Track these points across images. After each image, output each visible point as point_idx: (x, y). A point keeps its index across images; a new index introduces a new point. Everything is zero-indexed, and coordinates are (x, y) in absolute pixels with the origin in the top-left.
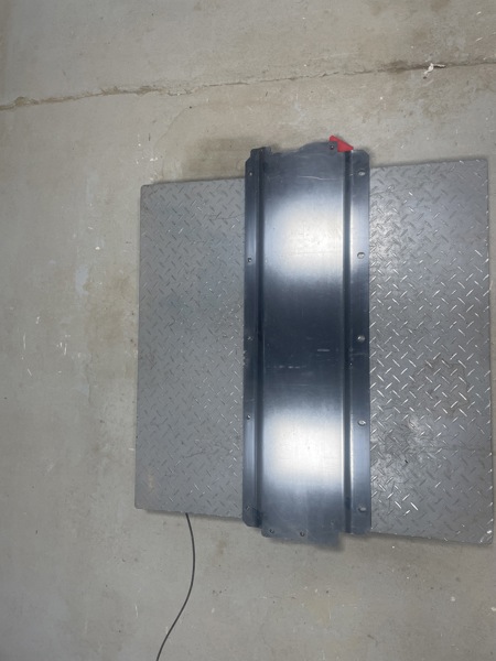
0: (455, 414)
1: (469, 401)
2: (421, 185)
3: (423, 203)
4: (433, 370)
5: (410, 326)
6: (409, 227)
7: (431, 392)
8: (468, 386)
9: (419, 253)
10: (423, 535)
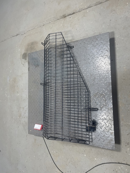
0: (102, 109)
1: (106, 106)
2: (91, 43)
3: (92, 48)
4: (96, 96)
5: (89, 83)
6: (88, 55)
7: (96, 103)
8: (106, 101)
9: (91, 62)
10: (95, 145)
